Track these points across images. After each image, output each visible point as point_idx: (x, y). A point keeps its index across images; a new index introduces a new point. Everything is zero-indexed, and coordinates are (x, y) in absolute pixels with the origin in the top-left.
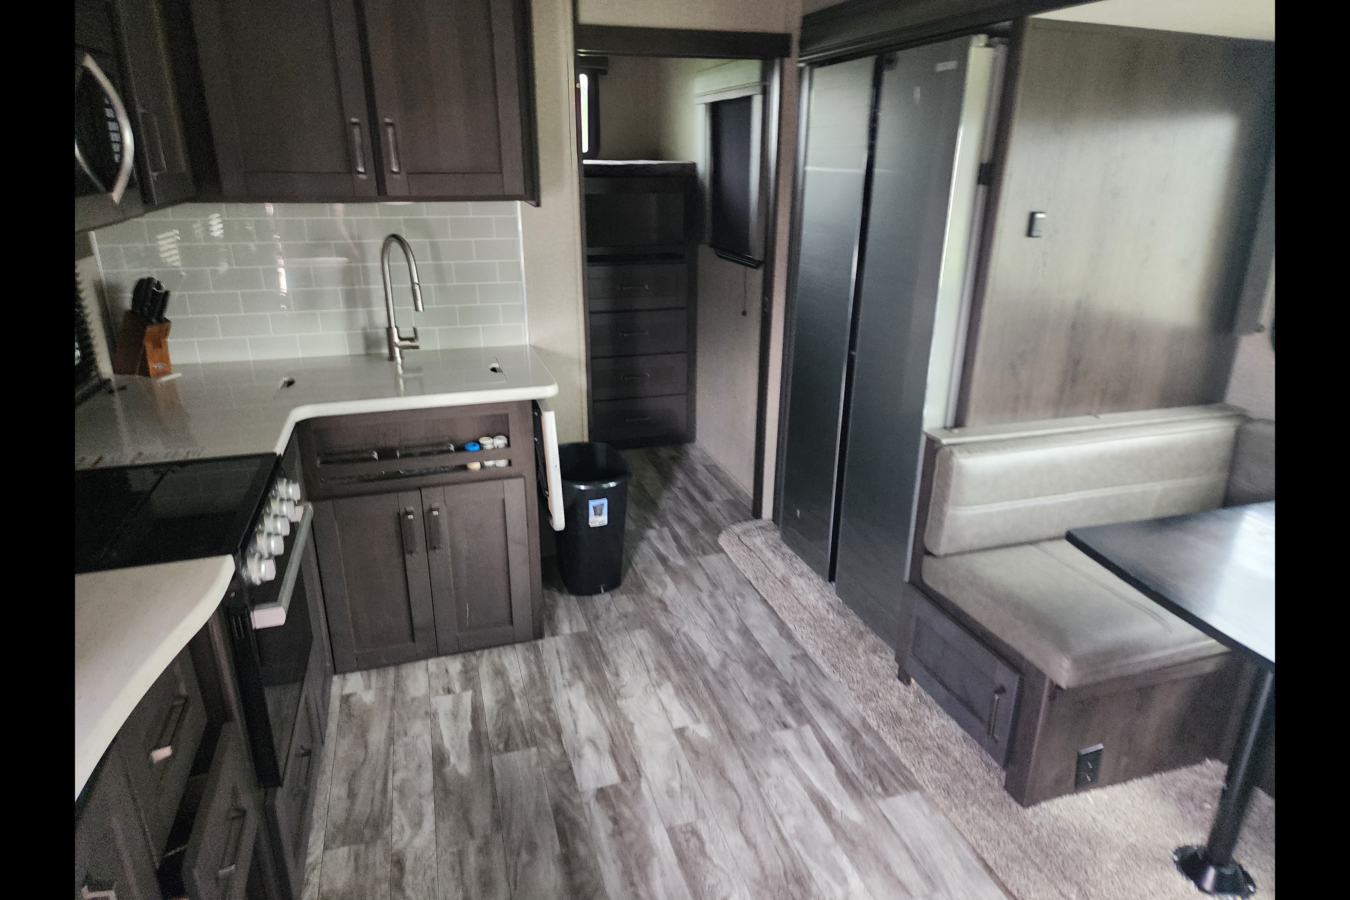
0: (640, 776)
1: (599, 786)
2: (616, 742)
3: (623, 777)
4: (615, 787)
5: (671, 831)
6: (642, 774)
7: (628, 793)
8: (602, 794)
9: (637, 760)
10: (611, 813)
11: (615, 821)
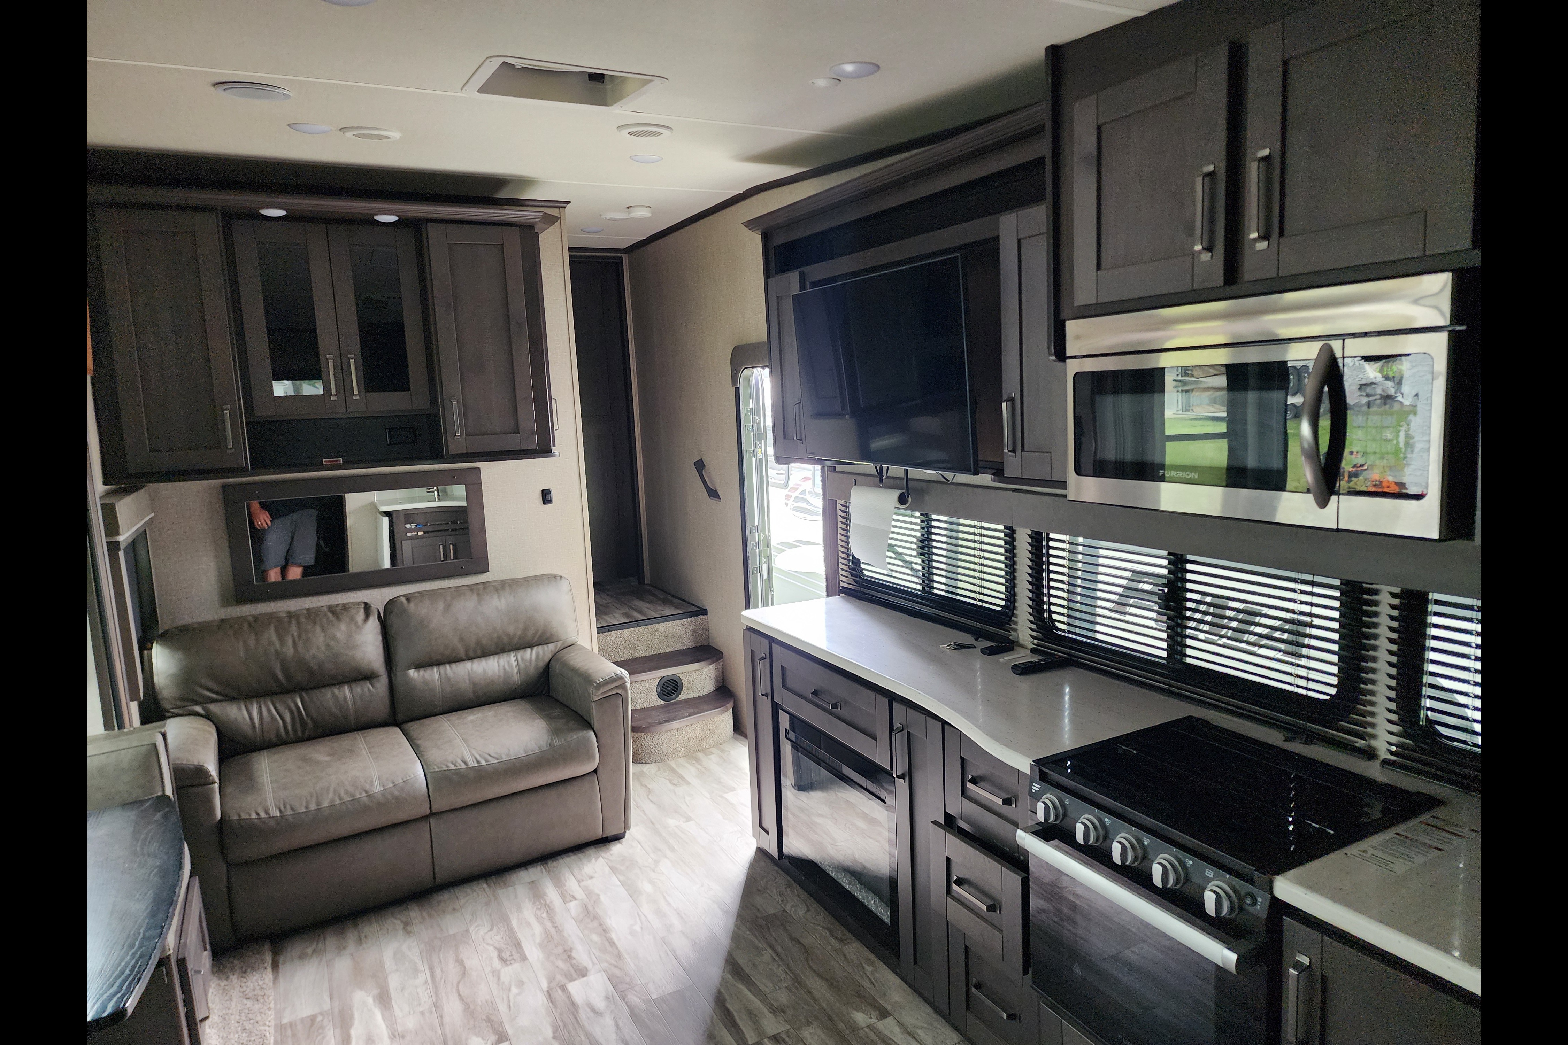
0: (548, 992)
1: (585, 979)
2: (571, 1016)
3: (563, 988)
4: (572, 980)
5: (524, 958)
6: (546, 993)
7: (559, 977)
8: (582, 973)
9: (551, 1004)
10: (574, 962)
11: (570, 957)
